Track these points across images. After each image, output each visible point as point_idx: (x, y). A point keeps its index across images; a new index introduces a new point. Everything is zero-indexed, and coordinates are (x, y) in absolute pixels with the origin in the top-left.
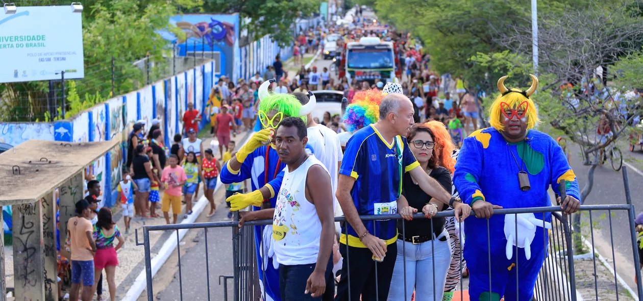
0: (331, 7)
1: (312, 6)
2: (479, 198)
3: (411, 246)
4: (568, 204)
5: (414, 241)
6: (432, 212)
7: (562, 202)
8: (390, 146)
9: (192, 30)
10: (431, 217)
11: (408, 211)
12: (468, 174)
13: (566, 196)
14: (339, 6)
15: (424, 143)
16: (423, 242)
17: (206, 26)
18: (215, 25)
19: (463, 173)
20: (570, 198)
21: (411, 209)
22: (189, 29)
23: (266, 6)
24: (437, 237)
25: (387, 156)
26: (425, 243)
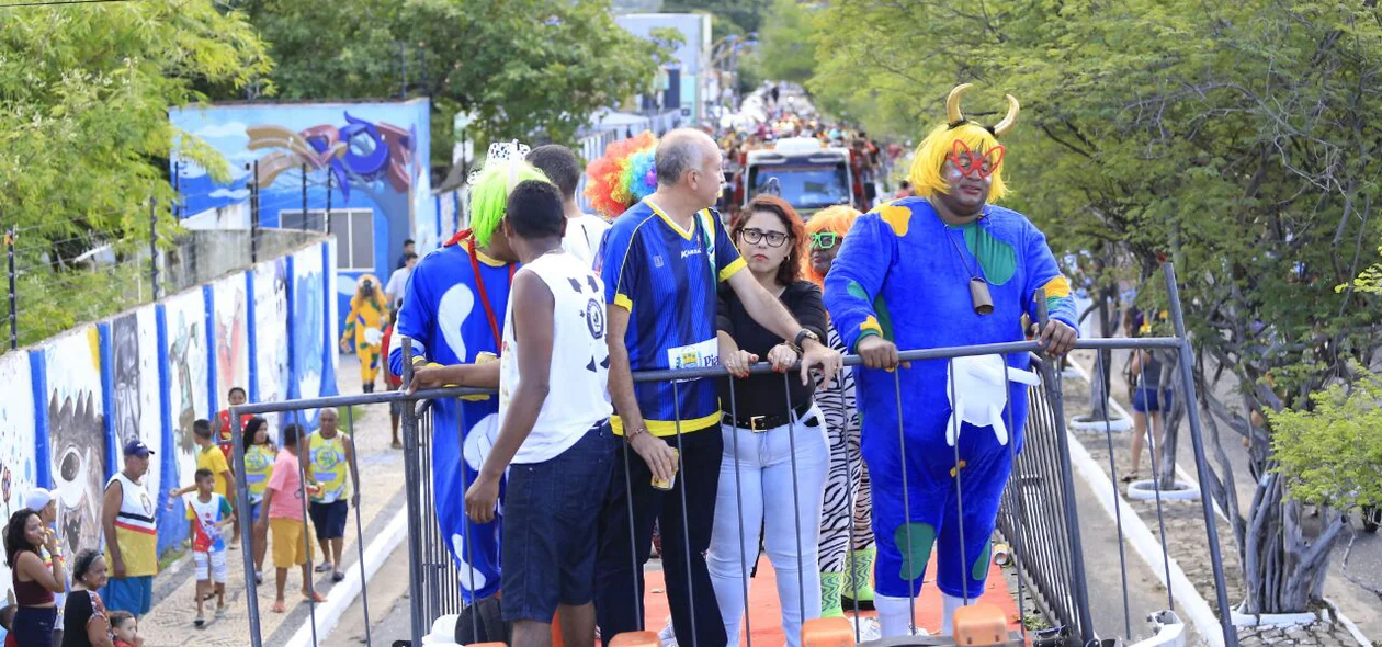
0: (707, 86)
1: (634, 74)
2: (871, 333)
3: (748, 438)
4: (1051, 336)
5: (754, 425)
6: (788, 359)
7: (1040, 333)
8: (687, 235)
9: (293, 149)
10: (784, 370)
11: (739, 360)
12: (853, 283)
13: (1048, 322)
14: (726, 85)
15: (763, 235)
16: (773, 428)
17: (331, 135)
18: (357, 134)
19: (843, 280)
20: (1055, 325)
21: (745, 355)
22: (285, 146)
23: (505, 79)
24: (799, 417)
25: (683, 254)
26: (777, 429)
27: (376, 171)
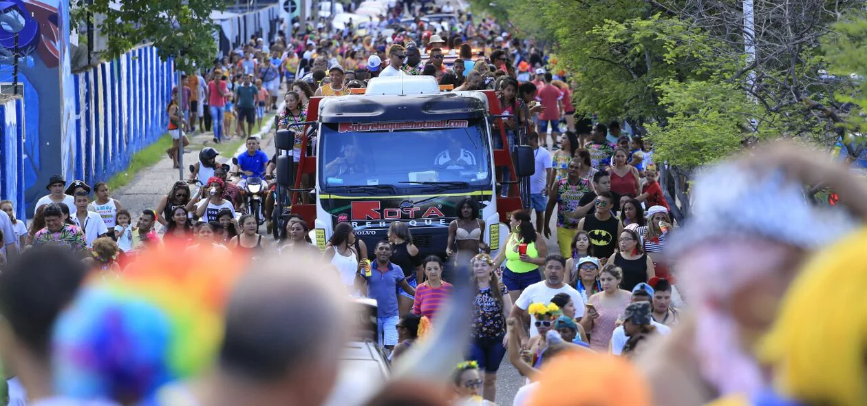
27: (27, 46)
